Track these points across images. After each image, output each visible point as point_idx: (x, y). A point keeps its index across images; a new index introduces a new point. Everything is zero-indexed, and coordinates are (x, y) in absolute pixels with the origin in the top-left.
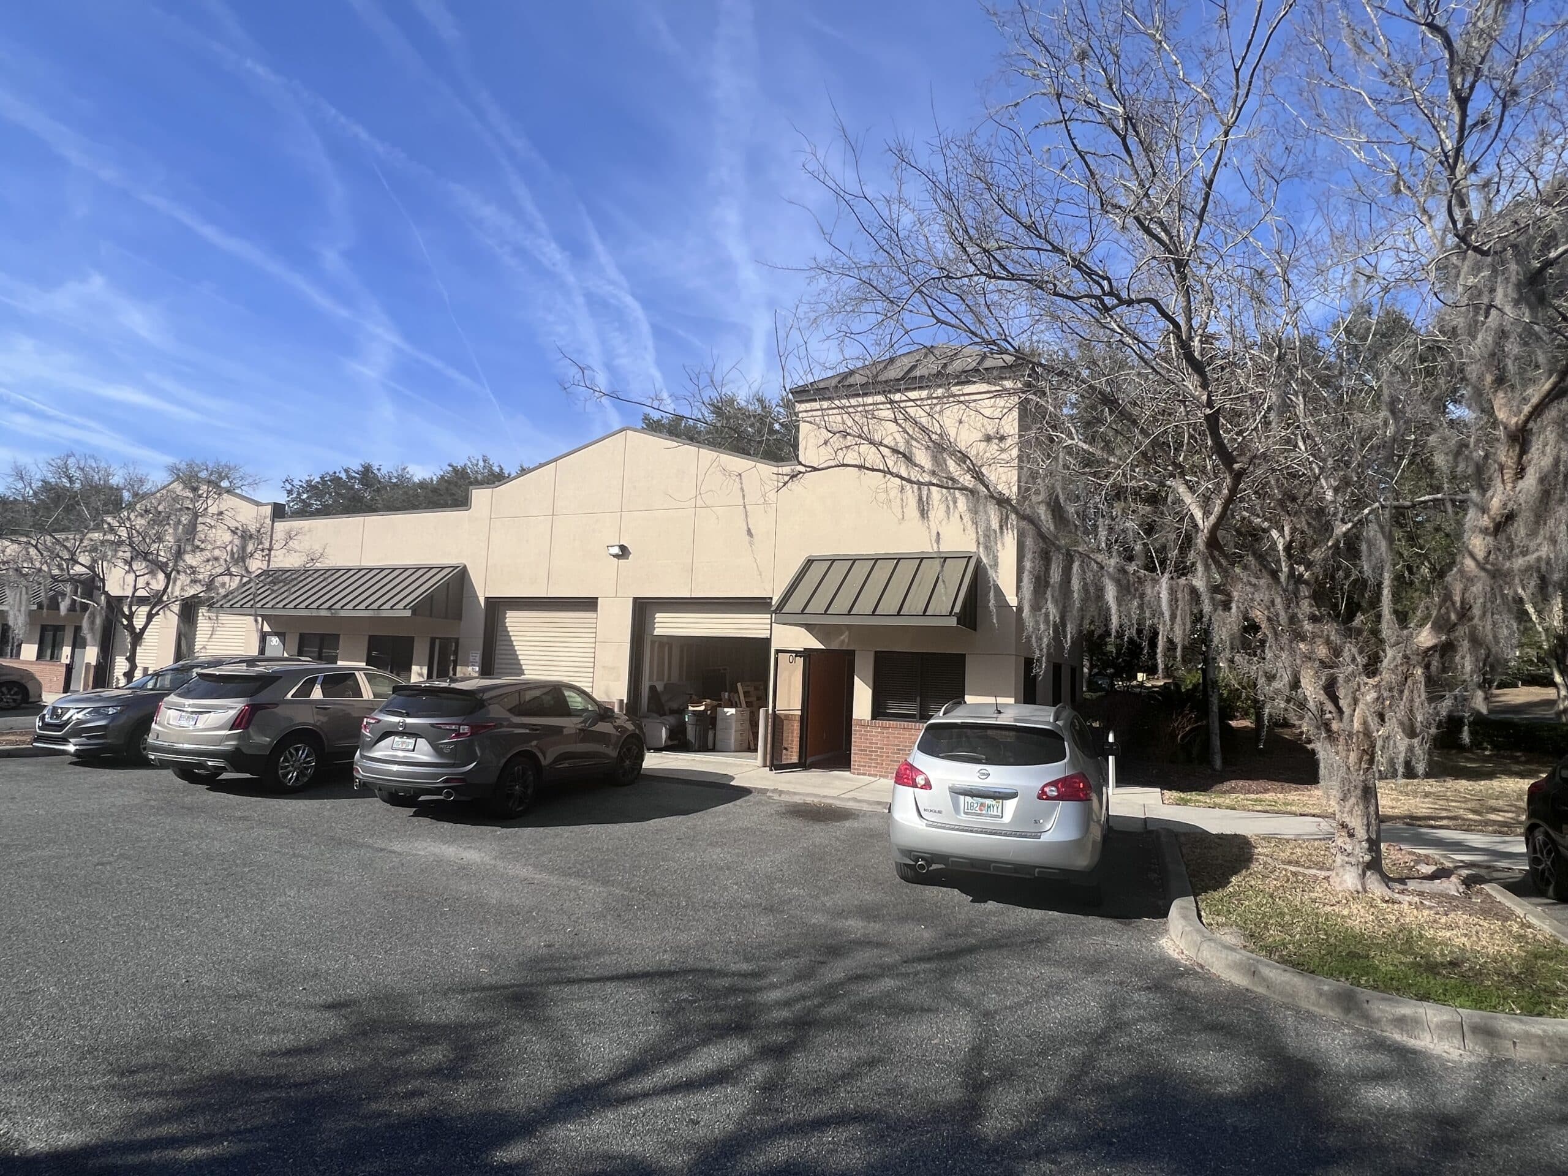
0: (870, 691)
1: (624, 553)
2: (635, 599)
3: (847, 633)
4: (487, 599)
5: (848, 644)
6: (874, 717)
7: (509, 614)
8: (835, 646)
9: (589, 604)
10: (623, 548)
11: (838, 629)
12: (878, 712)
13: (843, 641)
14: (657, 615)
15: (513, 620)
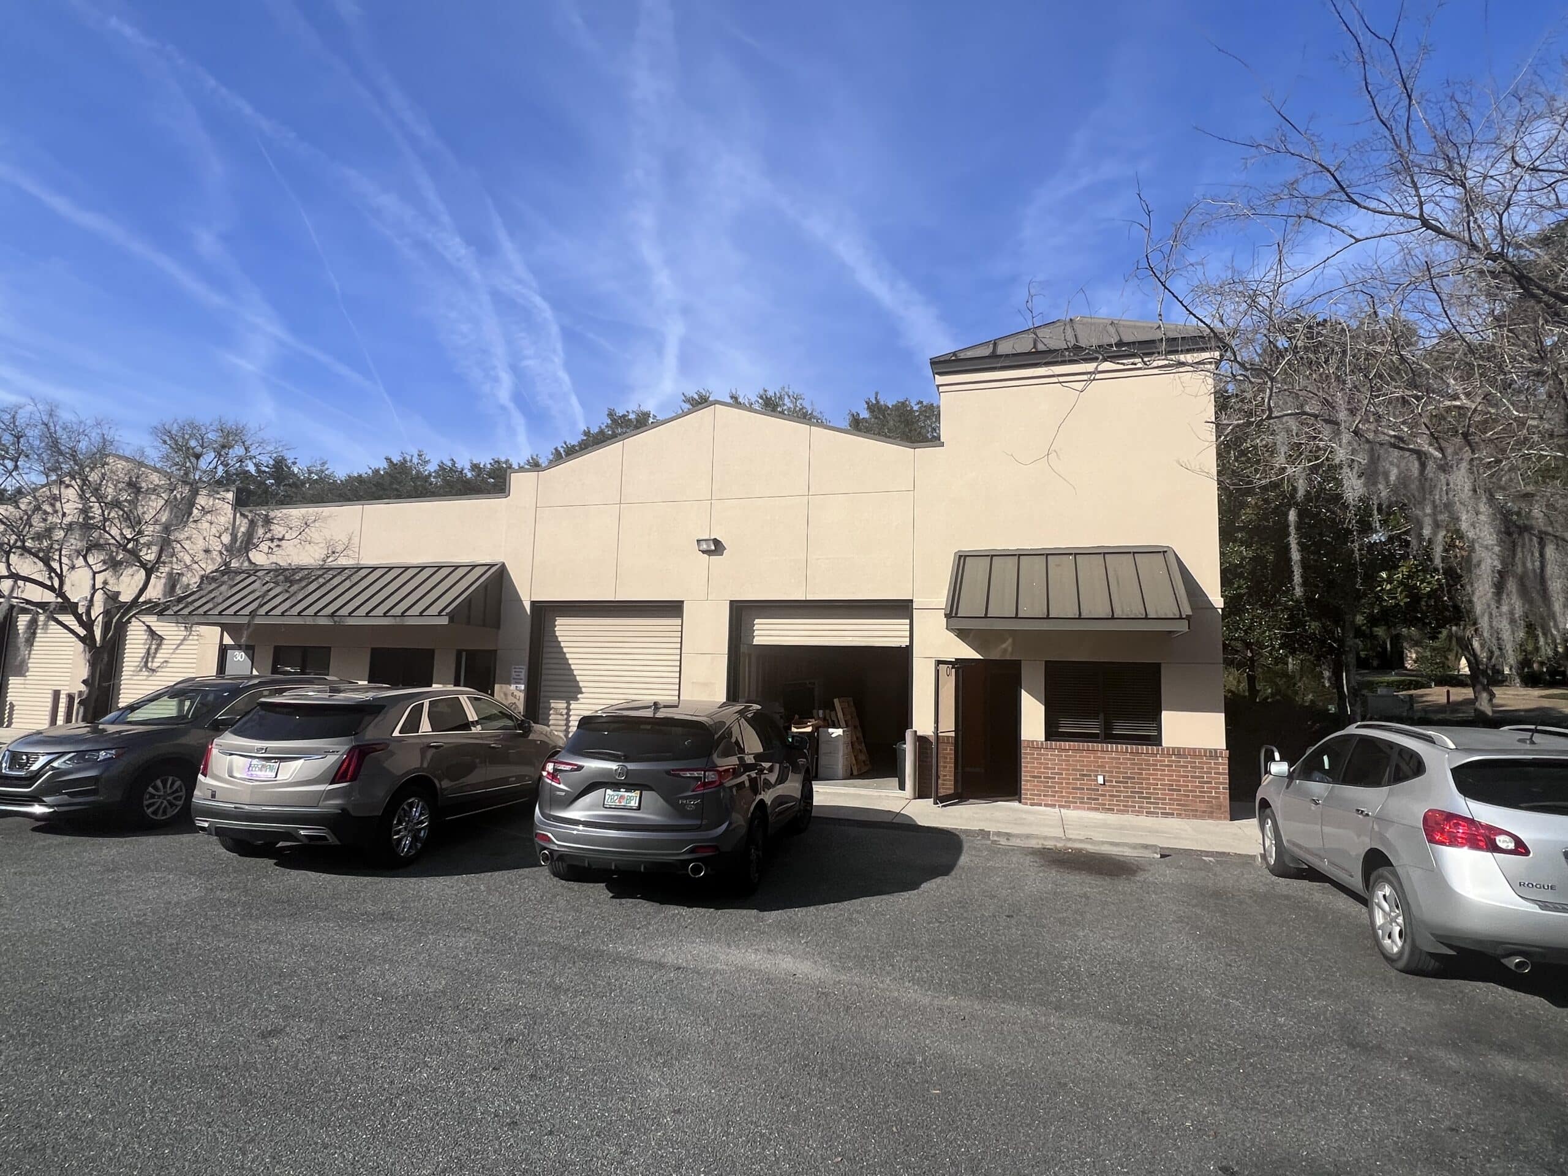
0: (1043, 708)
1: (717, 548)
2: (732, 602)
3: (1010, 640)
4: (533, 603)
5: (1012, 654)
6: (1048, 737)
7: (559, 621)
8: (995, 655)
9: (673, 609)
10: (716, 542)
11: (999, 636)
12: (1052, 732)
13: (1005, 650)
14: (757, 621)
15: (565, 629)
